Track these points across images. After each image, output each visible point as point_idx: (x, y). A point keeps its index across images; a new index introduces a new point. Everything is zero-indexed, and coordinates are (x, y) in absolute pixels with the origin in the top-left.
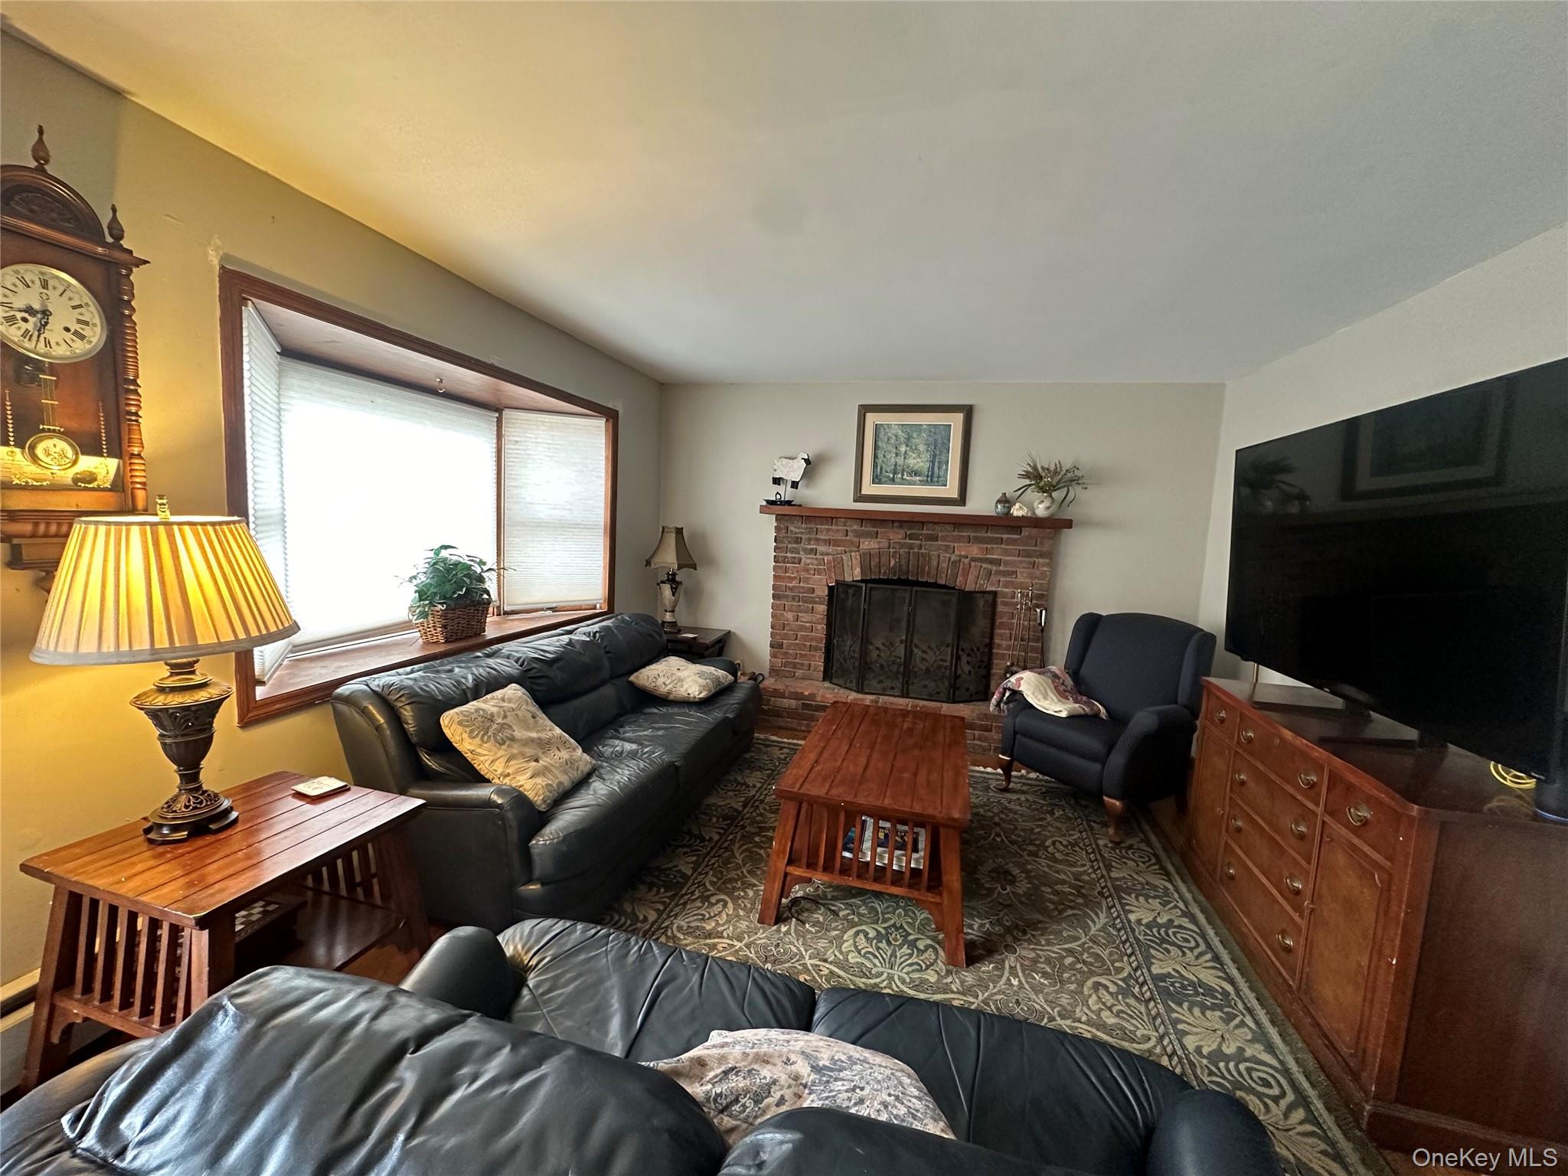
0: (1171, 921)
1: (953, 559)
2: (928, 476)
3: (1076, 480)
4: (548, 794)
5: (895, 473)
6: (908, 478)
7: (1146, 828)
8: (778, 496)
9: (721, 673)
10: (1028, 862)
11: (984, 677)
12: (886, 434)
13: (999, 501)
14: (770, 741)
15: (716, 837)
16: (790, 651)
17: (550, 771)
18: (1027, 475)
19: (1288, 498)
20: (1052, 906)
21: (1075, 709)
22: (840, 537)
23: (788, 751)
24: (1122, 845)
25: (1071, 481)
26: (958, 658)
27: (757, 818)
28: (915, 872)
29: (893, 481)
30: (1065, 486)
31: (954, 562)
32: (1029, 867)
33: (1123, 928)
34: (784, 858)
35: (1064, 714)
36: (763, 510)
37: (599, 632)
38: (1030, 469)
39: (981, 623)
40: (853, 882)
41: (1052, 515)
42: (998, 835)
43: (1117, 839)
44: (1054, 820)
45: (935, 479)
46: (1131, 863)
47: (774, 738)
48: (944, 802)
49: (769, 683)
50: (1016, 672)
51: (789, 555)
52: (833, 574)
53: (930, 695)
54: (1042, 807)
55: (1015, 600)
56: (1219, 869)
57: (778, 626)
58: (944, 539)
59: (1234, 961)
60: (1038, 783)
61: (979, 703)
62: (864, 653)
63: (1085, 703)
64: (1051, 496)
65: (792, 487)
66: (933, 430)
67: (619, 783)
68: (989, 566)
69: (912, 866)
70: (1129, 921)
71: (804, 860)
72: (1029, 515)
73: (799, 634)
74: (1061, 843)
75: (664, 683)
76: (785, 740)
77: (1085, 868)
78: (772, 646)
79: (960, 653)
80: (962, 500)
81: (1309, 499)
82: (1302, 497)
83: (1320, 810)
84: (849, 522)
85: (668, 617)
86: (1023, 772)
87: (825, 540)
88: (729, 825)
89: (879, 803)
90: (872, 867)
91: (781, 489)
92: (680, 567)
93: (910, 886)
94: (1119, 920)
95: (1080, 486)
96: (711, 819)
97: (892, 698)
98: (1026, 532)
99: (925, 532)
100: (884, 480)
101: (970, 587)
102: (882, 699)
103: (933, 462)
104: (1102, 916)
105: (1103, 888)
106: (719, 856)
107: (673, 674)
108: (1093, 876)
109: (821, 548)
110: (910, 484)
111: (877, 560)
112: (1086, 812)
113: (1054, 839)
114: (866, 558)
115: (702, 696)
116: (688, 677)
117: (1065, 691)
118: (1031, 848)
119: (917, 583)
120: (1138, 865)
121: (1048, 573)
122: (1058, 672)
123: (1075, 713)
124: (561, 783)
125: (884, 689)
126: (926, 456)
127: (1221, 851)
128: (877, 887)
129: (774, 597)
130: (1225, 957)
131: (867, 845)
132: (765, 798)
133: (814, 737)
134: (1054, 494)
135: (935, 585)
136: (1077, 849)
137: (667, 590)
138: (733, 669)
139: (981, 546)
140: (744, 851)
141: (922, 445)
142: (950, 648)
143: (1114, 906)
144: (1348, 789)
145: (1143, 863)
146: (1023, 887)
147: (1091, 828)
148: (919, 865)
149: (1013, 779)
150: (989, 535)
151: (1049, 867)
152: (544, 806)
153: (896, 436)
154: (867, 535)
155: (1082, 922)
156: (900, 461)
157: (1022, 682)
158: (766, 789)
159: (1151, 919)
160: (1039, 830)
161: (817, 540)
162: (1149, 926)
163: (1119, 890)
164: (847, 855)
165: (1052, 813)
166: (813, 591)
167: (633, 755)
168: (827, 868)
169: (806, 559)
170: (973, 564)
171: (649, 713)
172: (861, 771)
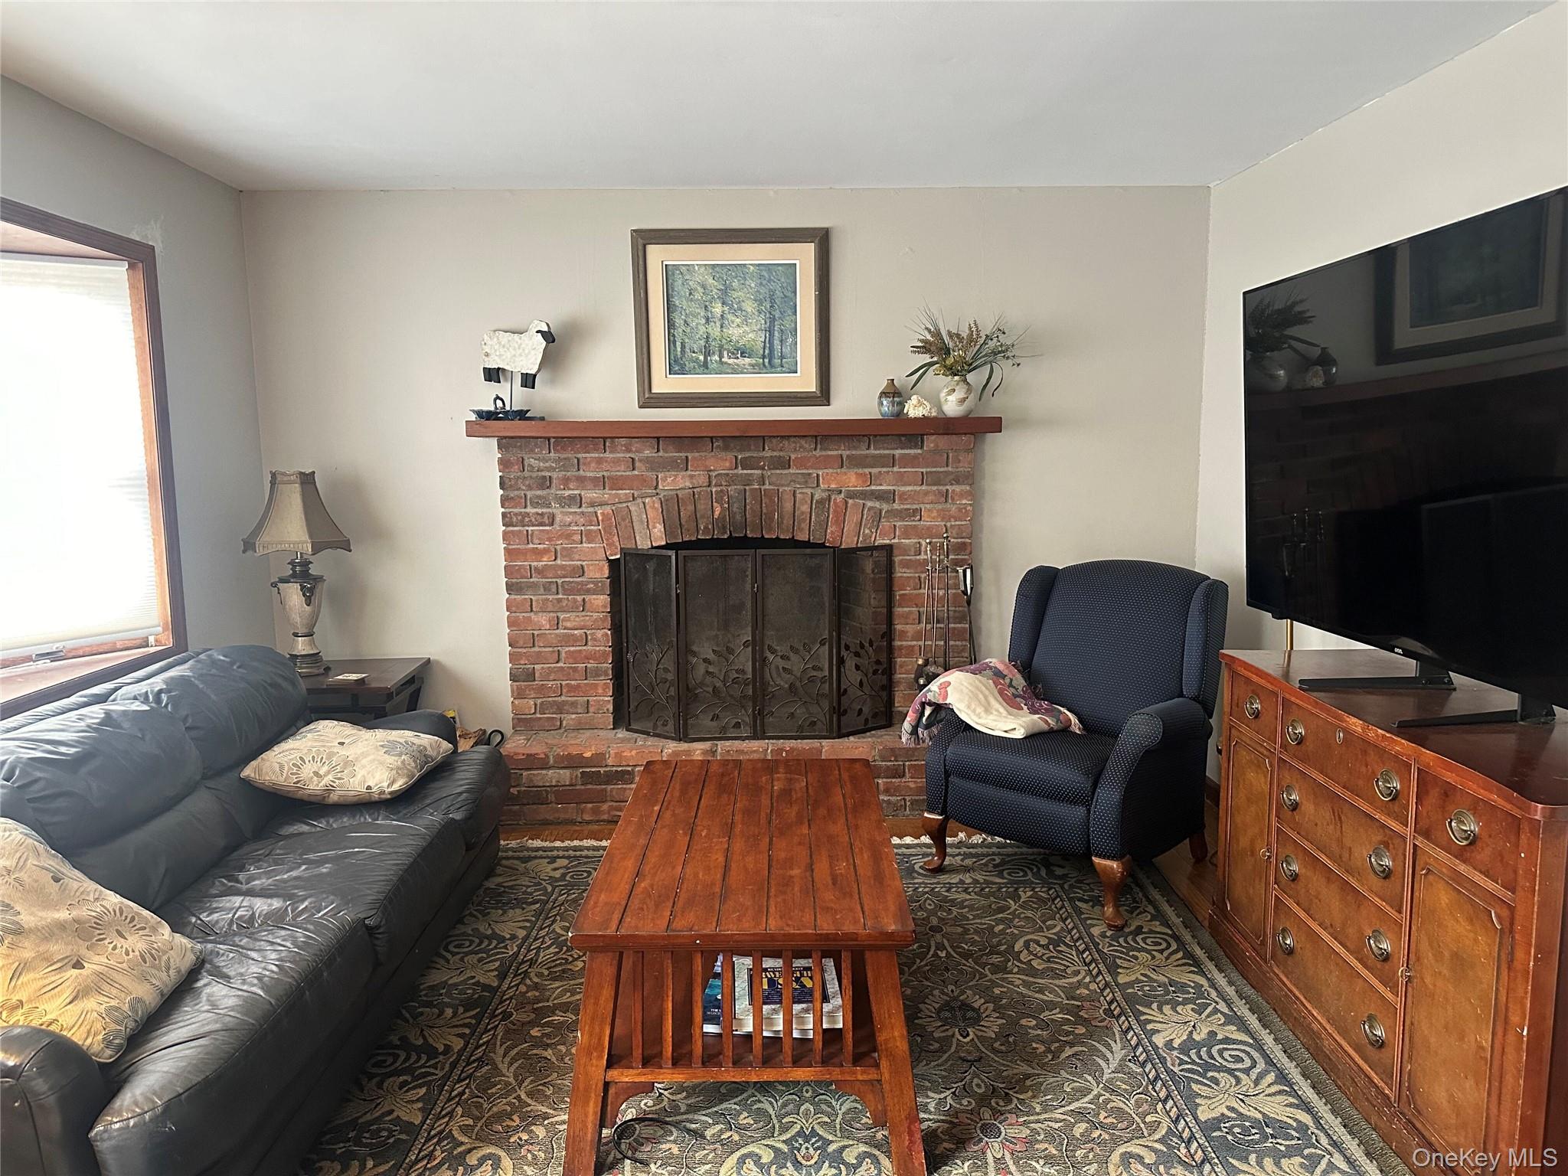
0: (1212, 1034)
1: (817, 497)
2: (764, 357)
3: (1001, 352)
4: (113, 1026)
5: (708, 353)
6: (731, 361)
7: (1156, 895)
8: (499, 404)
9: (426, 740)
10: (994, 984)
11: (883, 688)
12: (685, 282)
13: (884, 394)
14: (528, 849)
15: (458, 1044)
16: (550, 684)
17: (111, 982)
18: (925, 348)
19: (1306, 363)
20: (1042, 1048)
21: (1034, 723)
22: (622, 471)
23: (565, 862)
24: (1127, 930)
25: (995, 353)
26: (841, 661)
27: (529, 994)
28: (832, 1036)
29: (705, 367)
30: (985, 363)
31: (821, 502)
32: (997, 991)
33: (1148, 1059)
34: (600, 1057)
35: (1019, 734)
36: (472, 430)
37: (168, 691)
38: (929, 337)
39: (870, 601)
40: (729, 1075)
41: (970, 412)
42: (943, 948)
43: (1119, 923)
44: (1021, 906)
45: (777, 361)
46: (1143, 956)
47: (537, 843)
48: (866, 908)
49: (516, 745)
50: (936, 676)
51: (529, 510)
52: (616, 538)
53: (801, 728)
54: (1000, 889)
55: (923, 557)
56: (1270, 941)
57: (521, 640)
58: (801, 462)
59: (1305, 1076)
60: (985, 850)
61: (879, 732)
62: (683, 669)
63: (1047, 712)
64: (965, 380)
65: (524, 385)
66: (765, 273)
67: (260, 979)
68: (877, 505)
69: (825, 1026)
70: (1156, 1048)
71: (637, 1053)
72: (934, 414)
73: (564, 650)
74: (1037, 943)
75: (316, 774)
76: (558, 844)
77: (1080, 977)
78: (514, 678)
79: (844, 653)
80: (823, 395)
81: (1334, 362)
82: (1325, 360)
83: (1408, 832)
84: (636, 445)
85: (302, 646)
86: (962, 835)
87: (595, 480)
88: (479, 1018)
89: (760, 930)
90: (757, 1043)
91: (502, 389)
92: (316, 549)
93: (825, 1062)
94: (1141, 1049)
95: (1010, 362)
96: (441, 1013)
97: (737, 742)
98: (930, 443)
99: (768, 454)
100: (689, 365)
101: (849, 542)
102: (722, 746)
103: (770, 331)
104: (1116, 1047)
105: (1110, 1003)
106: (470, 1076)
107: (331, 755)
108: (1093, 986)
109: (589, 494)
110: (735, 372)
111: (691, 508)
112: (1066, 886)
113: (1026, 938)
114: (671, 507)
115: (396, 787)
116: (364, 755)
117: (1015, 696)
118: (996, 959)
119: (762, 543)
120: (1153, 957)
121: (969, 508)
122: (1001, 667)
123: (1036, 730)
124: (139, 1000)
125: (724, 729)
126: (761, 321)
127: (1271, 912)
128: (768, 1075)
129: (510, 588)
130: (1294, 1073)
131: (742, 1005)
132: (537, 954)
133: (625, 832)
134: (970, 377)
135: (794, 543)
136: (1062, 948)
137: (294, 595)
138: (446, 729)
139: (860, 471)
140: (513, 1060)
141: (750, 303)
142: (827, 646)
143: (1130, 1028)
144: (1446, 795)
145: (1161, 952)
146: (992, 1025)
147: (1079, 912)
148: (835, 1022)
149: (948, 850)
150: (872, 451)
151: (1026, 984)
152: (109, 1052)
153: (704, 287)
154: (672, 465)
155: (1087, 1064)
156: (715, 331)
157: (949, 689)
158: (536, 939)
159: (1185, 1037)
160: (1001, 927)
161: (581, 480)
162: (1184, 1049)
163: (1134, 1003)
164: (710, 1028)
165: (1016, 897)
166: (582, 571)
167: (276, 920)
168: (680, 1060)
169: (561, 515)
170: (850, 501)
171: (293, 835)
172: (719, 876)
